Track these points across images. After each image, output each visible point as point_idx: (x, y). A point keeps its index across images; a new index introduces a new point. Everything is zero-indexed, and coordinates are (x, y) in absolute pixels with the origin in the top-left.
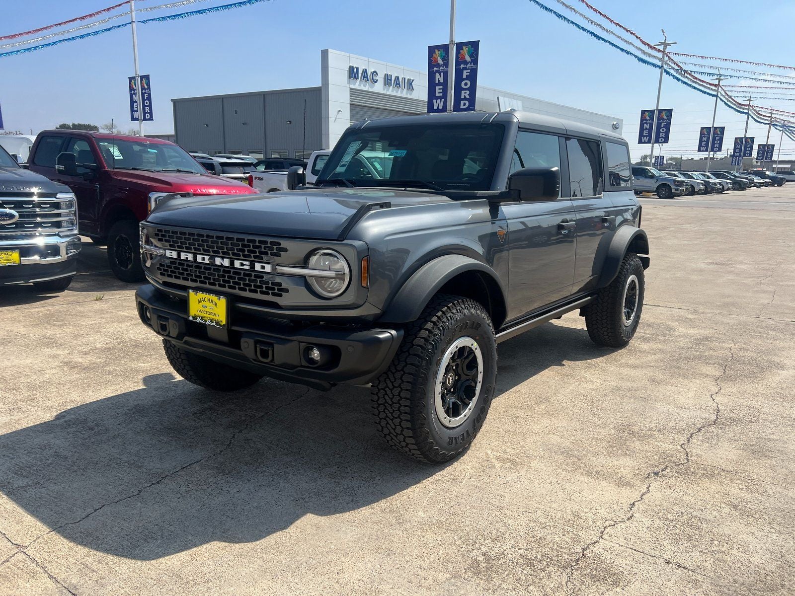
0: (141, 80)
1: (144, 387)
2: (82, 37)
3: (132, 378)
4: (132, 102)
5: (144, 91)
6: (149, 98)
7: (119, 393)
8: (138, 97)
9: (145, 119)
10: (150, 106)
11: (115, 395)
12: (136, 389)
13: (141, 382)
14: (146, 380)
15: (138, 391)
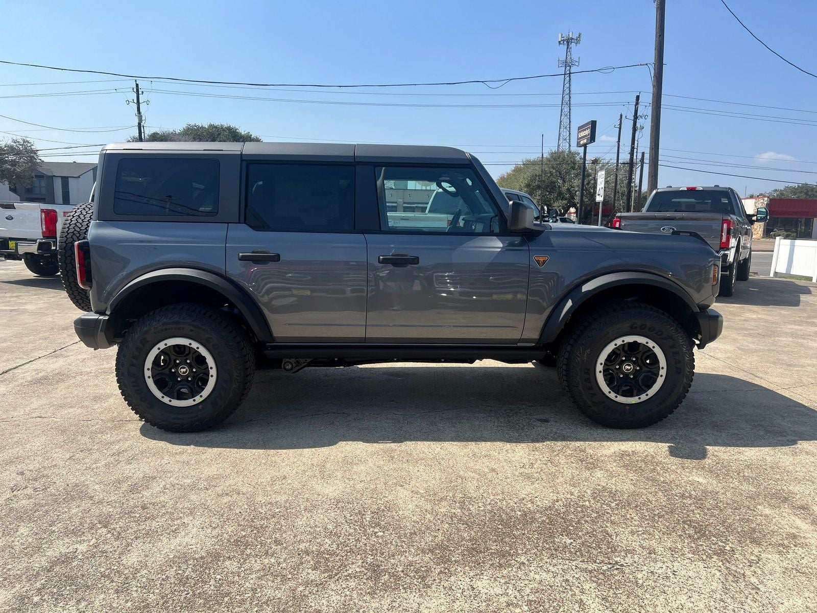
1: (708, 447)
3: (718, 463)
7: (736, 449)
11: (741, 448)
12: (716, 448)
13: (709, 454)
14: (703, 455)
15: (715, 445)
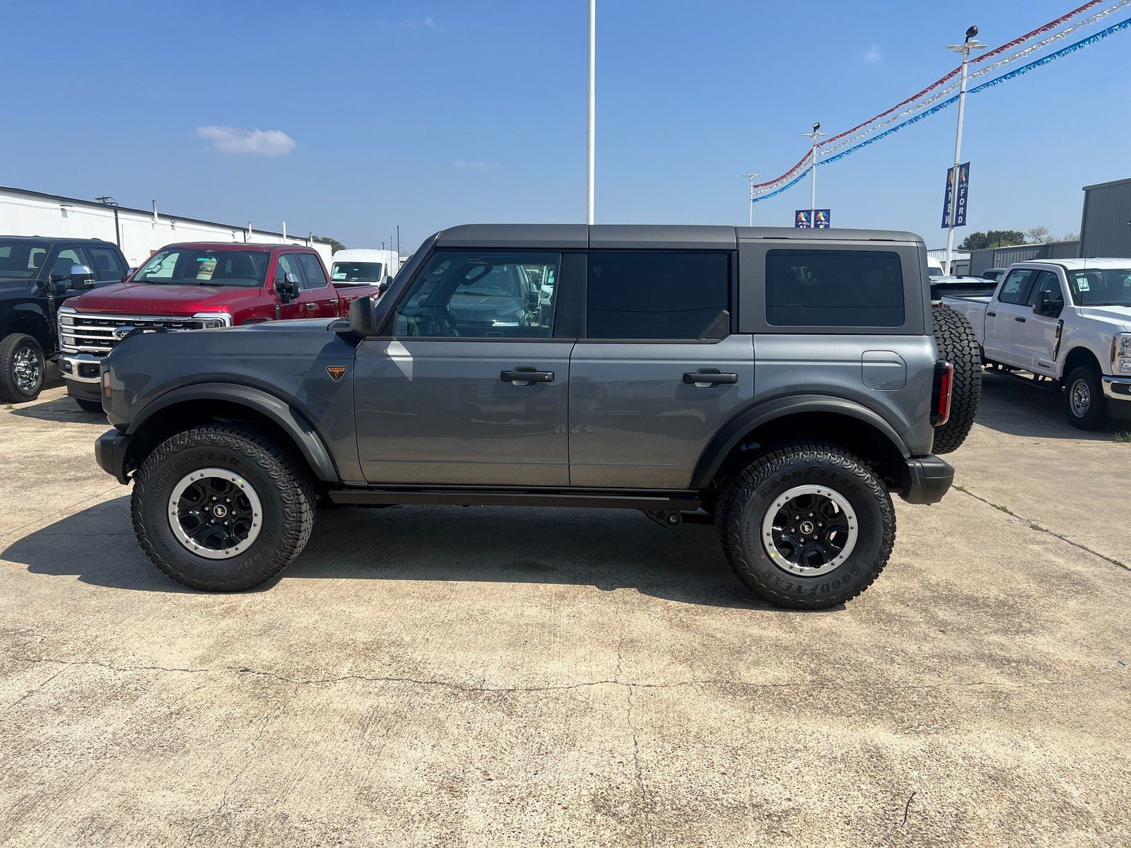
0: (961, 171)
2: (934, 110)
4: (947, 202)
5: (961, 186)
6: (965, 196)
8: (954, 196)
9: (957, 225)
10: (965, 206)
